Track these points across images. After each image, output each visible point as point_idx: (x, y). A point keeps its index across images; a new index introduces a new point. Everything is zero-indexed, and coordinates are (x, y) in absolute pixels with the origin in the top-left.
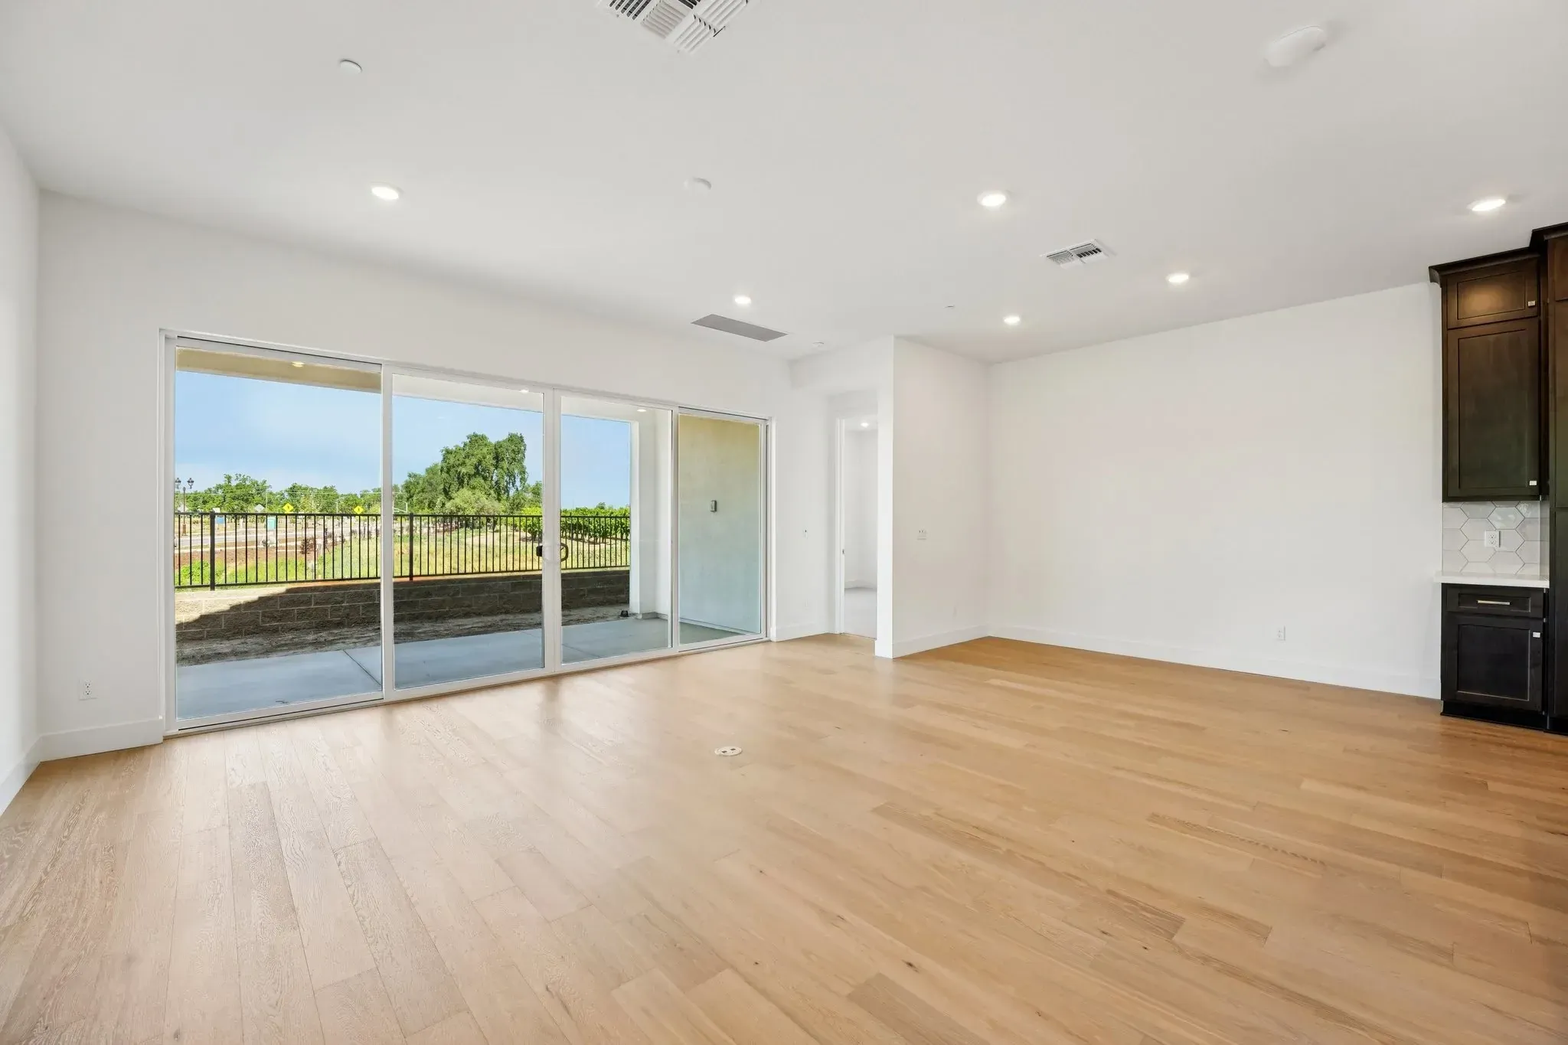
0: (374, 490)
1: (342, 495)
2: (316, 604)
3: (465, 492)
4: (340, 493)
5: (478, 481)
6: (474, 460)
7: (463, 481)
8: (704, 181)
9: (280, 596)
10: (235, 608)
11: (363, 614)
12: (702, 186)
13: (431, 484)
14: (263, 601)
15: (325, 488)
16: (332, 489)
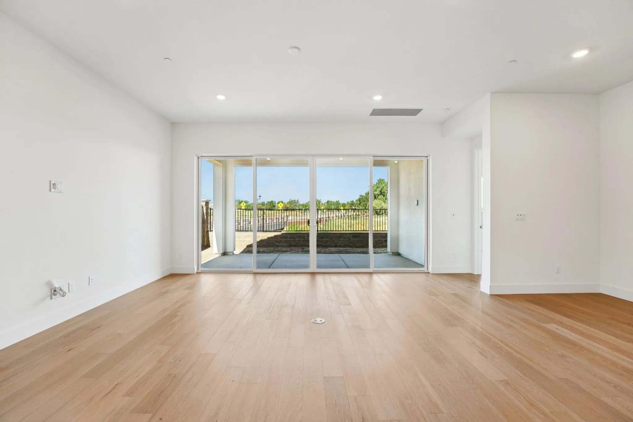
0: (351, 201)
1: (341, 204)
2: (289, 238)
3: (376, 201)
4: (341, 203)
5: (381, 197)
6: (380, 189)
7: (376, 197)
8: (296, 47)
9: (280, 235)
10: (268, 238)
11: (302, 243)
12: (296, 50)
13: (367, 199)
14: (275, 236)
15: (337, 201)
16: (338, 202)
